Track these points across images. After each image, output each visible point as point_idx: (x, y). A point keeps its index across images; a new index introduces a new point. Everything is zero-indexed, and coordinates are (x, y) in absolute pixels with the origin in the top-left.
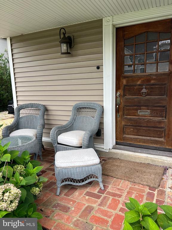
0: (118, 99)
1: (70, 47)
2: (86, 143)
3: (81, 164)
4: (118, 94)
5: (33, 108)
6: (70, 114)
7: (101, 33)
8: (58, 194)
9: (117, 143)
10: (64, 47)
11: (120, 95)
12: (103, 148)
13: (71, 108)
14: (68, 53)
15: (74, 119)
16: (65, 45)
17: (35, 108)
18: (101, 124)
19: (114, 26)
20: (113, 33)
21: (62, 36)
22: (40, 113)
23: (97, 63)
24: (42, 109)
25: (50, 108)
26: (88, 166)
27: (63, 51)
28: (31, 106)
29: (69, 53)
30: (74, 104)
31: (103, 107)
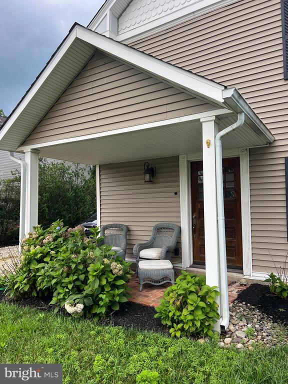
0: (195, 221)
1: (153, 176)
2: (163, 256)
3: (159, 268)
4: (194, 216)
5: (116, 229)
6: (151, 234)
7: (178, 166)
8: (141, 290)
9: (194, 263)
10: (148, 177)
11: (195, 217)
12: (181, 267)
13: (152, 229)
14: (150, 181)
15: (154, 238)
16: (148, 175)
17: (118, 229)
18: (179, 243)
19: (188, 161)
20: (188, 167)
21: (146, 167)
22: (123, 233)
23: (175, 189)
24: (125, 229)
25: (132, 228)
26: (163, 270)
27: (147, 180)
28: (115, 226)
29: (152, 181)
30: (154, 224)
31: (180, 227)
